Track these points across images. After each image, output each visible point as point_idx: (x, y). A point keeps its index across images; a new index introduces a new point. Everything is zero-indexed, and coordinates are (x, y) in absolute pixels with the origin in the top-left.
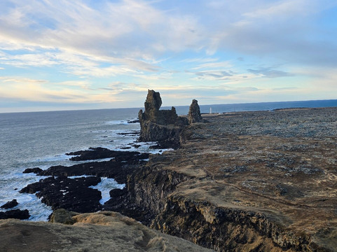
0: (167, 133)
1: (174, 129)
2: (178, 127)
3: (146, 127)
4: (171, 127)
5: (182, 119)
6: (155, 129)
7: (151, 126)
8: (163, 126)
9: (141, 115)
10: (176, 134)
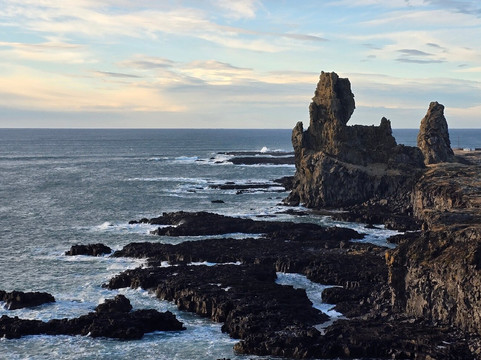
0: (368, 185)
1: (384, 178)
2: (397, 173)
3: (312, 168)
4: (377, 171)
5: (407, 150)
6: (336, 173)
7: (326, 166)
8: (356, 167)
9: (300, 138)
10: (391, 189)
